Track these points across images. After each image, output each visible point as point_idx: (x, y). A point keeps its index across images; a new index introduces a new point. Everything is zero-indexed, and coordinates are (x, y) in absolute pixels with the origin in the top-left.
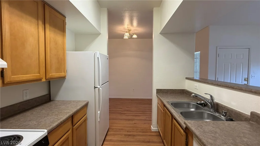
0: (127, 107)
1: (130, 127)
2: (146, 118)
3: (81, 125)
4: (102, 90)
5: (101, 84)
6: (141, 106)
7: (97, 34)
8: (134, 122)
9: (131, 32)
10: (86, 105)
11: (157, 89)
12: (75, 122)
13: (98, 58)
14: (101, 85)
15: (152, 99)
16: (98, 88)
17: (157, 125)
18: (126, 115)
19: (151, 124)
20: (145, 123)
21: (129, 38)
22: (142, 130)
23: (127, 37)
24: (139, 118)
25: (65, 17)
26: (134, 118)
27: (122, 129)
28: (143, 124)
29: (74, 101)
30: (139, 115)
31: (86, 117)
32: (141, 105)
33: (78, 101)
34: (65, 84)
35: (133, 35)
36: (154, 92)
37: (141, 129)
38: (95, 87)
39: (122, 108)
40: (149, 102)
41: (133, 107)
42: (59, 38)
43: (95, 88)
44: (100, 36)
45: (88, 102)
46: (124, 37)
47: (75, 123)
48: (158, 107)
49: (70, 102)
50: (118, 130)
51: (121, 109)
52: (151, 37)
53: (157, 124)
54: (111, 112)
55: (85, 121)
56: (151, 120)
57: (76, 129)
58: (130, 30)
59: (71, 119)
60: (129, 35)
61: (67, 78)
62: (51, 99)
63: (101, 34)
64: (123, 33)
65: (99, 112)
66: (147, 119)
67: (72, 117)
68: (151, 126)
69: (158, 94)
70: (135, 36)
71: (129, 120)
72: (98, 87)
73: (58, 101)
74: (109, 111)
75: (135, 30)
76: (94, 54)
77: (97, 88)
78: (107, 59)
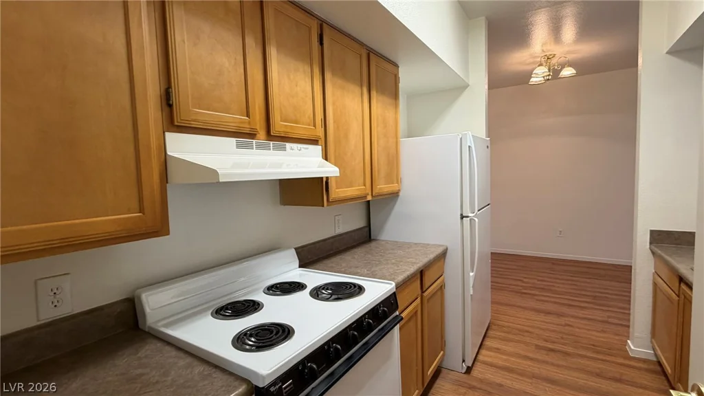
0: (538, 280)
1: (554, 331)
2: (609, 317)
3: (434, 294)
4: (478, 222)
5: (478, 207)
6: (588, 283)
7: (460, 88)
8: (563, 320)
9: (554, 61)
10: (443, 255)
11: (652, 232)
12: (427, 284)
13: (469, 147)
14: (476, 211)
15: (631, 266)
16: (468, 219)
17: (652, 342)
18: (537, 300)
19: (629, 337)
20: (602, 330)
21: (548, 80)
22: (593, 345)
23: (543, 79)
24: (583, 314)
25: (396, 66)
26: (565, 310)
27: (527, 332)
28: (598, 331)
29: (416, 244)
30: (583, 305)
31: (443, 281)
32: (588, 280)
33: (424, 244)
34: (399, 207)
35: (561, 70)
36: (642, 240)
37: (592, 343)
38: (462, 215)
39: (525, 280)
40: (623, 274)
41: (558, 281)
42: (390, 114)
43: (462, 217)
44: (466, 92)
45: (447, 249)
46: (532, 80)
47: (427, 287)
48: (655, 285)
49: (409, 245)
50: (517, 331)
51: (520, 283)
52: (634, 63)
53: (650, 336)
54: (496, 287)
55: (442, 288)
56: (629, 327)
57: (428, 300)
58: (551, 55)
59: (419, 276)
60: (549, 71)
61: (401, 194)
62: (372, 238)
63: (469, 85)
64: (529, 68)
65: (471, 274)
66: (610, 320)
67: (421, 273)
68: (629, 341)
69: (655, 246)
70: (568, 72)
71: (548, 313)
72: (470, 215)
73: (387, 242)
74: (490, 284)
75: (569, 52)
76: (461, 139)
77: (467, 217)
78: (488, 147)
